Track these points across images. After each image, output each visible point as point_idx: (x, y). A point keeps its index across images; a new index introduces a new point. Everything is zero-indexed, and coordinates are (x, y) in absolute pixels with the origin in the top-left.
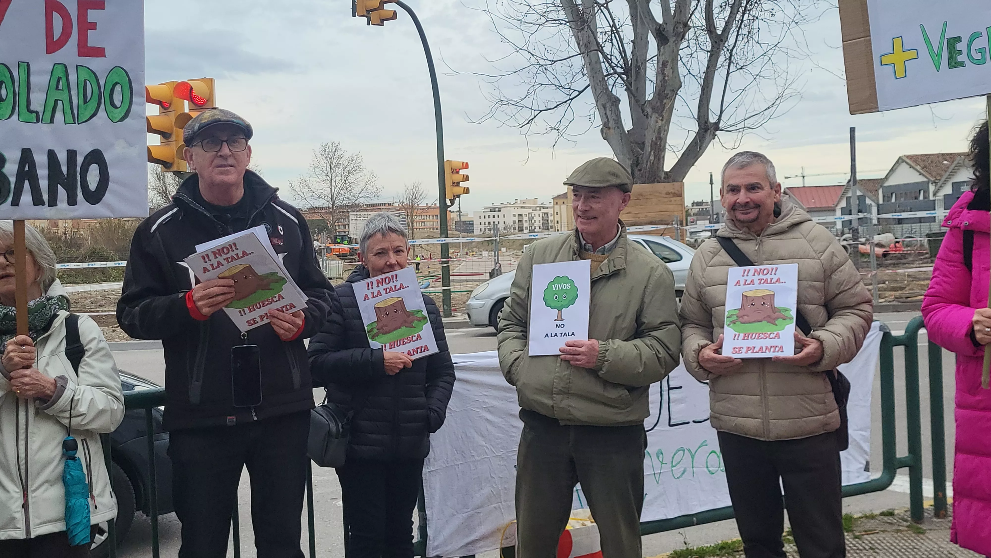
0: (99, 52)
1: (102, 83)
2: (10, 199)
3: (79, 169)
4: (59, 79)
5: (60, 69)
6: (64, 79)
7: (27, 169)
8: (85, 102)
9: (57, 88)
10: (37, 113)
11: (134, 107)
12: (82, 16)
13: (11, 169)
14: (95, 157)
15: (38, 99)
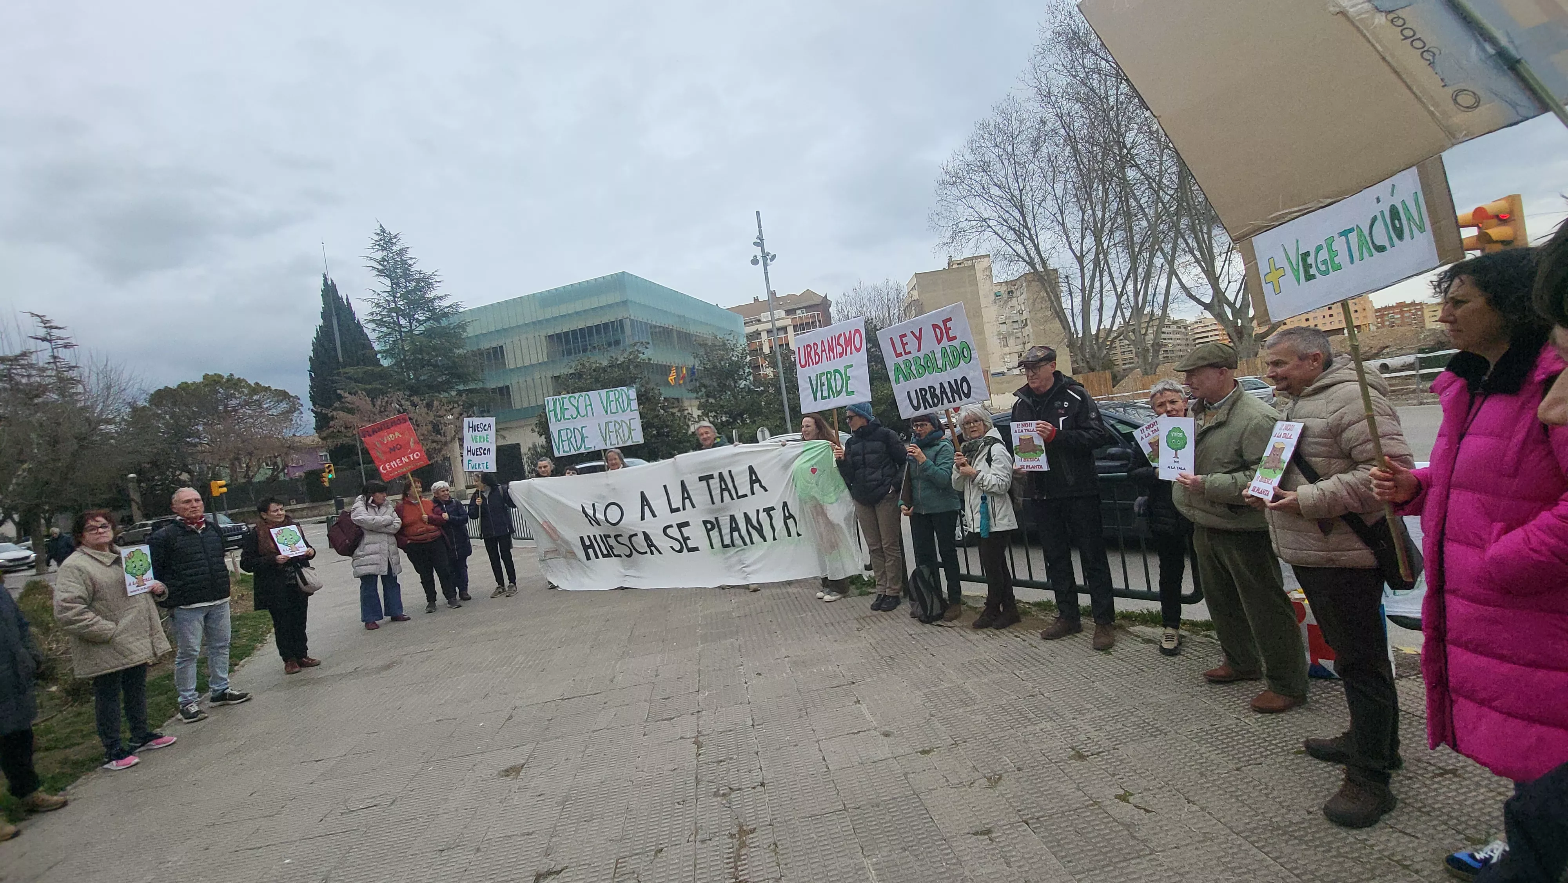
0: (955, 338)
1: (959, 350)
2: (941, 403)
3: (959, 386)
4: (944, 353)
5: (944, 349)
6: (946, 353)
7: (943, 391)
8: (955, 359)
9: (945, 357)
10: (941, 369)
11: (972, 356)
12: (945, 326)
13: (938, 392)
14: (964, 379)
15: (940, 363)
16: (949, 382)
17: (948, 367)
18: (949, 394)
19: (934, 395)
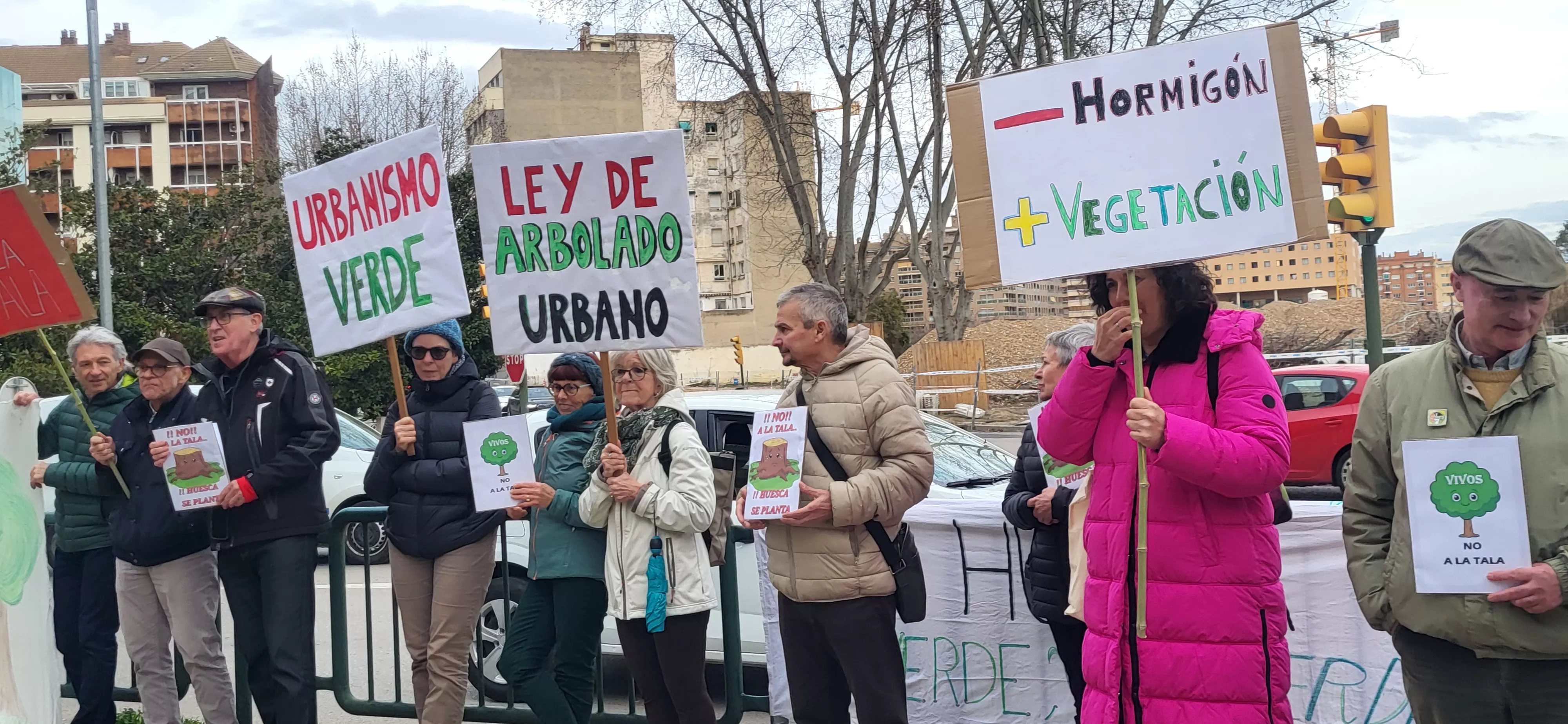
0: (652, 202)
1: (656, 229)
2: (594, 334)
3: (643, 306)
4: (623, 229)
5: (623, 220)
6: (626, 229)
7: (604, 308)
8: (644, 247)
9: (622, 238)
10: (608, 260)
11: (684, 248)
12: (636, 171)
13: (593, 309)
14: (656, 295)
15: (608, 249)
16: (622, 295)
17: (625, 260)
18: (618, 320)
19: (581, 315)
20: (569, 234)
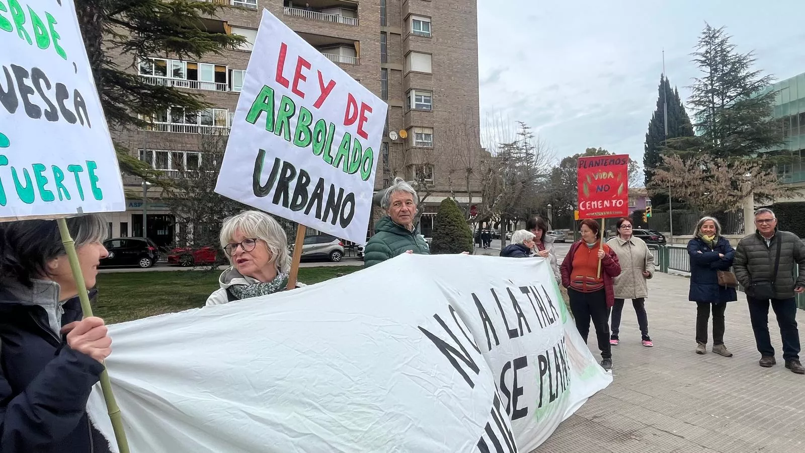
0: (365, 136)
1: (362, 154)
2: (305, 209)
3: (342, 202)
5: (348, 136)
6: (348, 143)
7: (319, 191)
8: (354, 162)
9: (344, 147)
10: (332, 158)
13: (311, 189)
14: (351, 198)
15: (334, 150)
16: (332, 187)
17: (341, 164)
18: (324, 204)
19: (301, 188)
20: (313, 124)
